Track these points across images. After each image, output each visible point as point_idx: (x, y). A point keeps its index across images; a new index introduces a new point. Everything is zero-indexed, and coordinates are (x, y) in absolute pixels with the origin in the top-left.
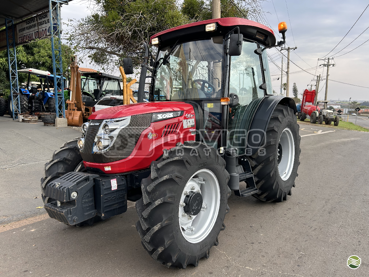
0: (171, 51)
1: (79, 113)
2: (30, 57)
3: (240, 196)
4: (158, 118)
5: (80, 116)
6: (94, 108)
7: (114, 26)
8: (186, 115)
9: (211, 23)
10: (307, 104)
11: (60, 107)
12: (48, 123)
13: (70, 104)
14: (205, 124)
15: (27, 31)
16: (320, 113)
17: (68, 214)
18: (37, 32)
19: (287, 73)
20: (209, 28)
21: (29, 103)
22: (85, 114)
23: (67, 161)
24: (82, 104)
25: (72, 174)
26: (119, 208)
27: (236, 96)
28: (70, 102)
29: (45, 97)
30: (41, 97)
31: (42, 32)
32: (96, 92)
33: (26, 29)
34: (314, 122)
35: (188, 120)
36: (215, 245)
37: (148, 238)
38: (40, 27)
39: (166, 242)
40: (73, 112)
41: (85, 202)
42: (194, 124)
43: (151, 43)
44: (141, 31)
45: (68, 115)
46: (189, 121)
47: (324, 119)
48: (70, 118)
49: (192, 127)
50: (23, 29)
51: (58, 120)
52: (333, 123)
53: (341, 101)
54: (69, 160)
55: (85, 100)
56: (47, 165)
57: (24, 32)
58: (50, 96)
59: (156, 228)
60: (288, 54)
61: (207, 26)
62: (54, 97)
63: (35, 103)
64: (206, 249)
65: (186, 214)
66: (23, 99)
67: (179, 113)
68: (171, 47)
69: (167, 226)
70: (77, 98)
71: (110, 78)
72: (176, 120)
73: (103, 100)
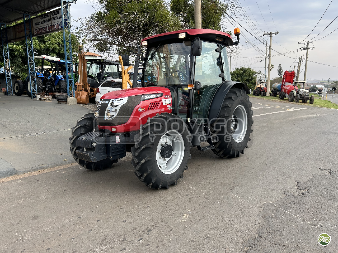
0: (157, 50)
1: (86, 93)
2: (42, 45)
3: (201, 150)
4: (146, 98)
5: (86, 95)
6: (98, 89)
7: (114, 23)
8: (165, 96)
9: (182, 33)
10: (287, 84)
12: (61, 101)
13: (78, 86)
14: (179, 102)
15: (42, 25)
16: (298, 93)
17: (91, 156)
18: (50, 25)
19: (269, 56)
20: (181, 36)
21: (43, 85)
22: (90, 94)
23: (86, 127)
24: (88, 86)
25: (91, 133)
26: (121, 154)
27: (199, 83)
28: (79, 84)
29: (56, 79)
30: (53, 80)
31: (55, 26)
32: (99, 75)
33: (41, 23)
34: (292, 101)
36: (181, 178)
37: (138, 167)
38: (53, 22)
39: (148, 170)
40: (80, 93)
41: (100, 149)
42: (170, 102)
43: (142, 44)
44: (135, 27)
45: (77, 95)
47: (301, 97)
48: (79, 97)
49: (169, 104)
50: (39, 23)
51: (69, 99)
52: (308, 101)
54: (88, 126)
55: (90, 82)
56: (73, 129)
57: (40, 25)
58: (60, 79)
59: (143, 162)
60: (270, 38)
62: (63, 80)
63: (48, 85)
64: (174, 179)
65: (162, 157)
66: (39, 81)
67: (160, 94)
68: (156, 47)
69: (149, 161)
70: (84, 81)
71: (110, 63)
72: (158, 99)
73: (105, 83)
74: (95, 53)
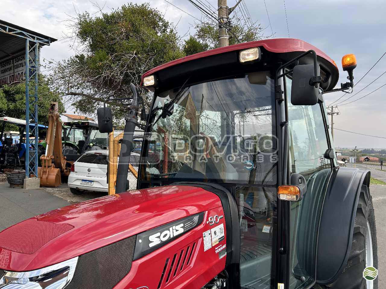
0: (177, 96)
1: (57, 171)
2: (11, 105)
4: (151, 245)
5: (57, 174)
6: (74, 165)
7: (101, 67)
8: (209, 219)
9: (250, 48)
11: (32, 165)
12: (15, 184)
13: (45, 160)
18: (12, 75)
20: (246, 57)
21: (1, 156)
22: (66, 171)
24: (62, 159)
27: (301, 178)
28: (45, 158)
29: (21, 149)
30: (16, 150)
31: (18, 76)
32: (81, 143)
35: (213, 230)
38: (16, 70)
40: (48, 170)
42: (223, 235)
43: (143, 84)
44: (134, 75)
45: (42, 173)
46: (215, 233)
48: (44, 177)
51: (28, 180)
53: (341, 149)
55: (67, 154)
61: (242, 53)
67: (196, 218)
68: (175, 91)
70: (56, 152)
73: (85, 155)
74: (76, 114)
